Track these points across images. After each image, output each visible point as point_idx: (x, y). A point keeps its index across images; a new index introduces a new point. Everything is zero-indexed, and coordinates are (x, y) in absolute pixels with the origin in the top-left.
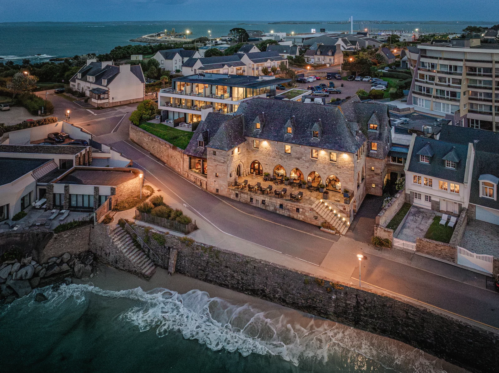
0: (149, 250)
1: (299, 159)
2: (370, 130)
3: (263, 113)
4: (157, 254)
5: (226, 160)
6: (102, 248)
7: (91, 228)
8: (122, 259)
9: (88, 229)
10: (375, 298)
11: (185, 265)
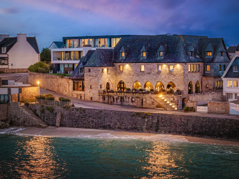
0: (44, 117)
1: (149, 74)
2: (207, 57)
3: (128, 46)
4: (49, 119)
5: (97, 74)
6: (15, 116)
7: (8, 106)
8: (28, 119)
9: (6, 106)
10: (167, 116)
11: (66, 121)
